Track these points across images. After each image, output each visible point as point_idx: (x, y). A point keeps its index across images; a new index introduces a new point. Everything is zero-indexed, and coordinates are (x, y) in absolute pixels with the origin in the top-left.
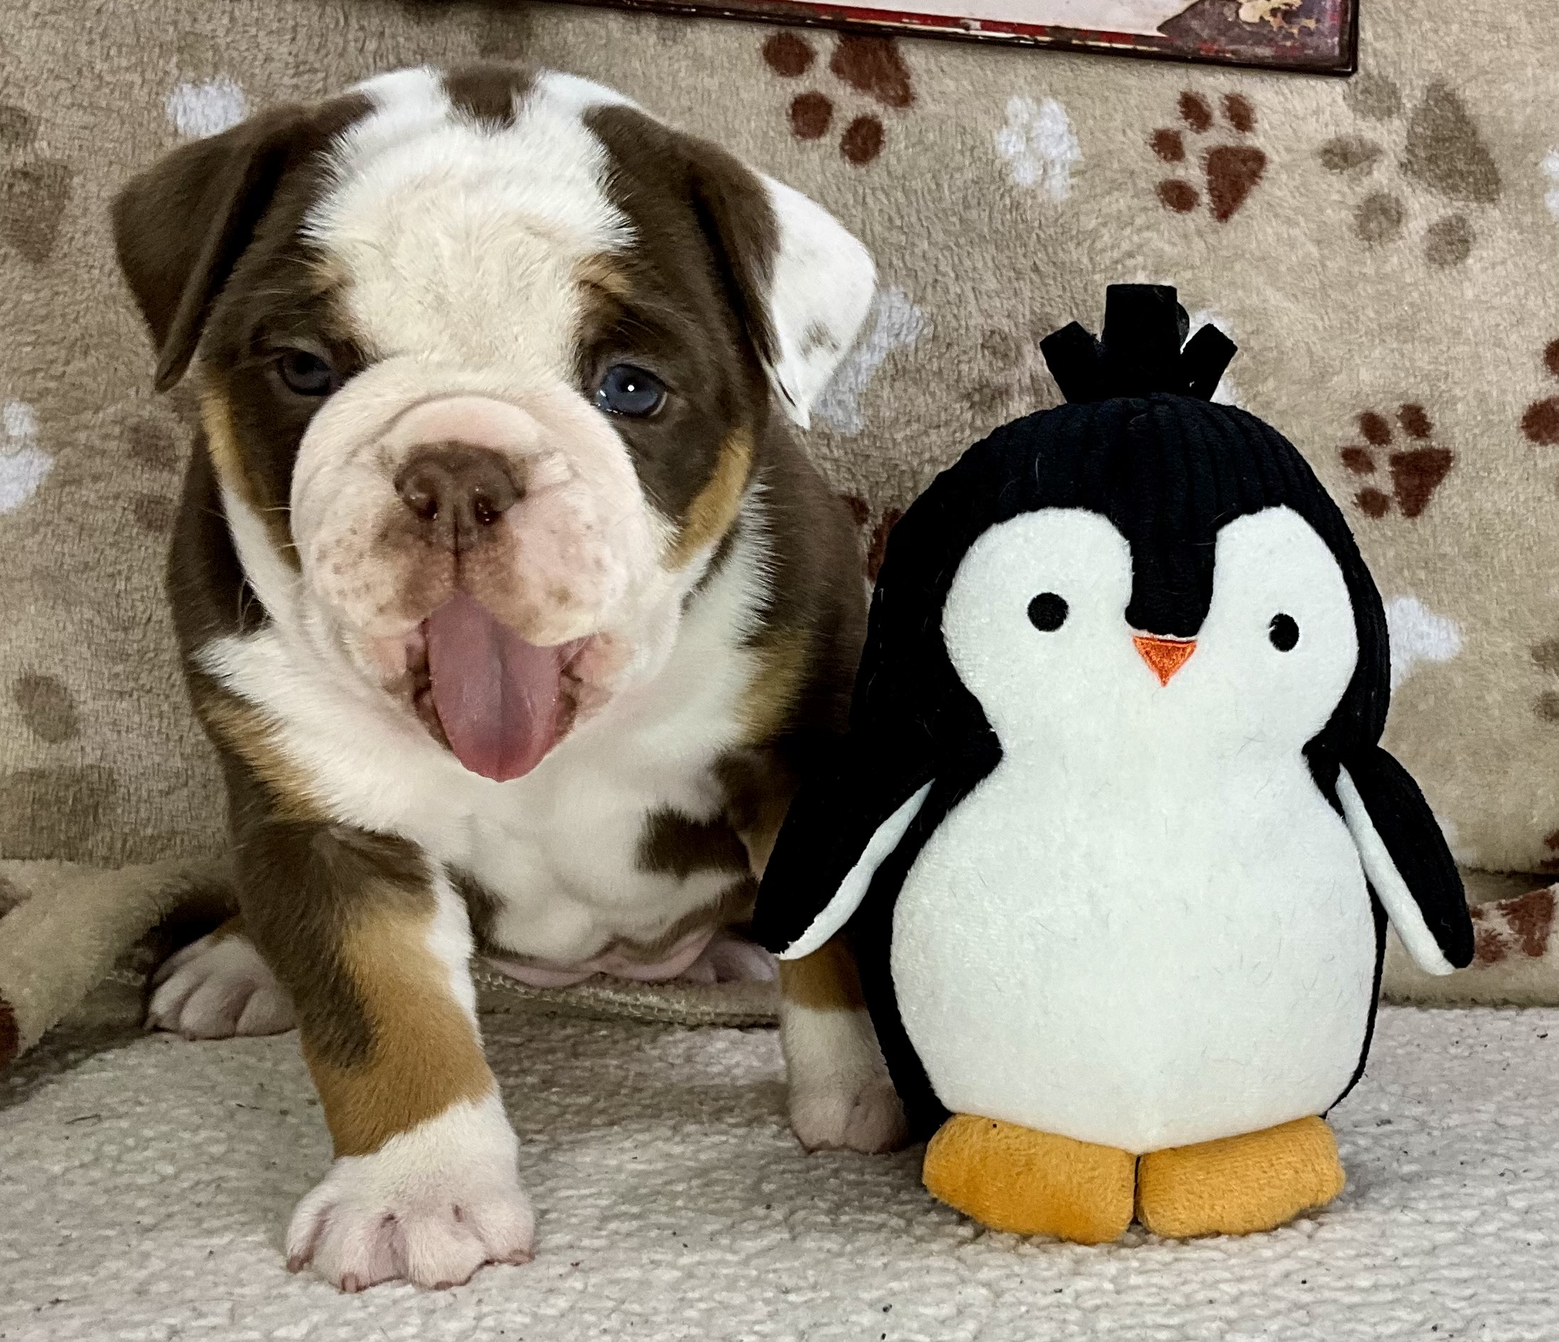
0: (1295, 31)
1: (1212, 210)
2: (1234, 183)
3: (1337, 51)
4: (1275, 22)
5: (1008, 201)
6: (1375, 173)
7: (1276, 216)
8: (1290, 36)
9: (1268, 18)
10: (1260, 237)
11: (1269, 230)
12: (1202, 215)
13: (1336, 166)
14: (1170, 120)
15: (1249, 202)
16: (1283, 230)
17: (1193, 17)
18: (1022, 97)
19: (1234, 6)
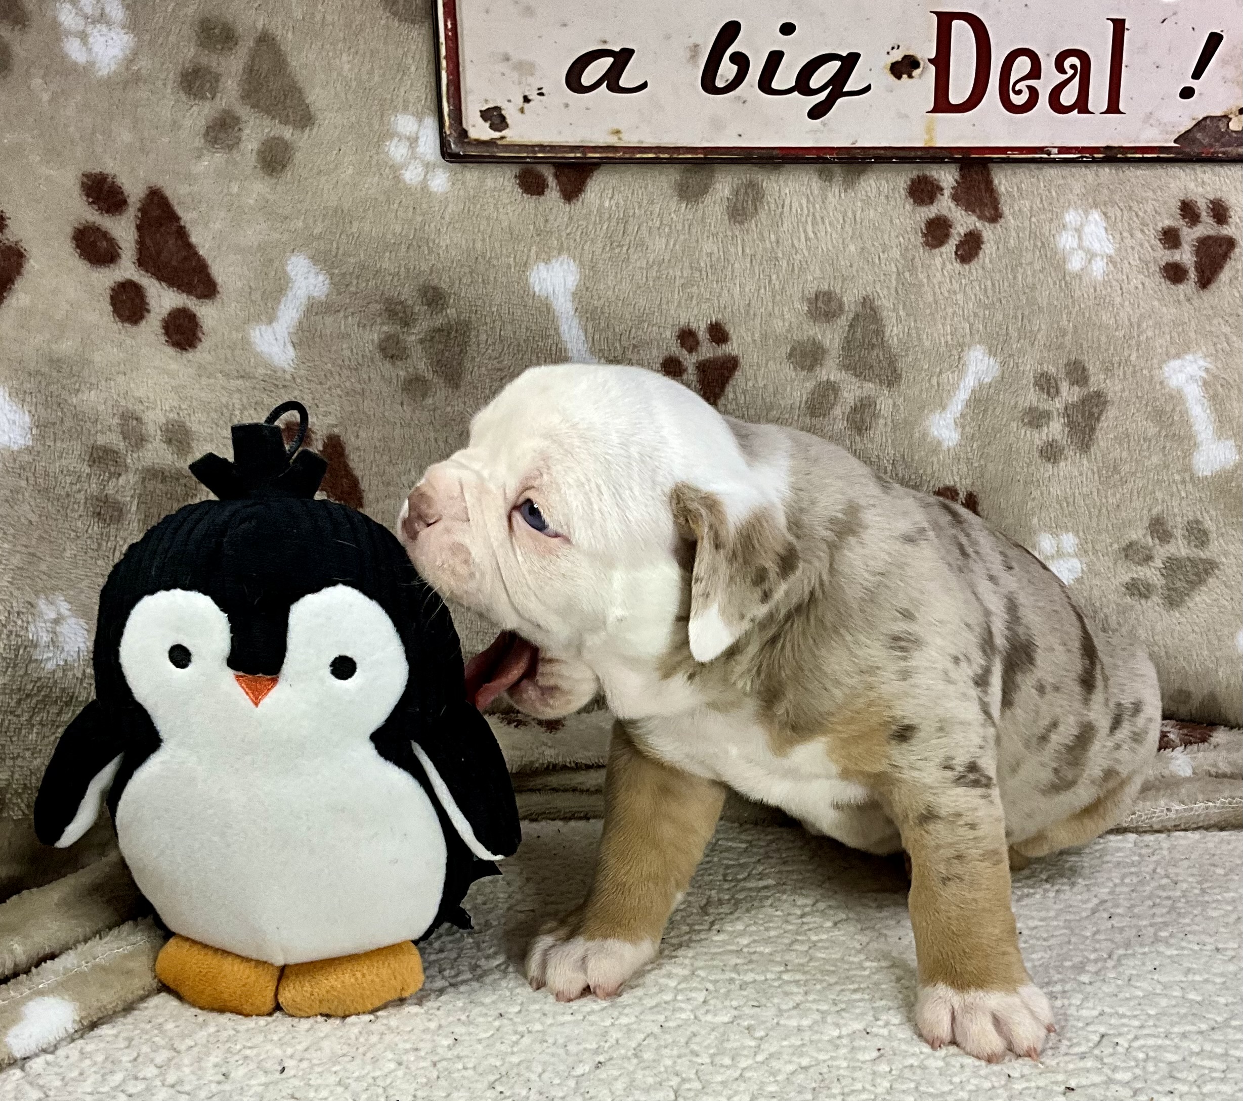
1: (1196, 282)
2: (1213, 263)
12: (1189, 286)
14: (1173, 221)
15: (1222, 275)
17: (1199, 131)
18: (1075, 210)
19: (1225, 121)
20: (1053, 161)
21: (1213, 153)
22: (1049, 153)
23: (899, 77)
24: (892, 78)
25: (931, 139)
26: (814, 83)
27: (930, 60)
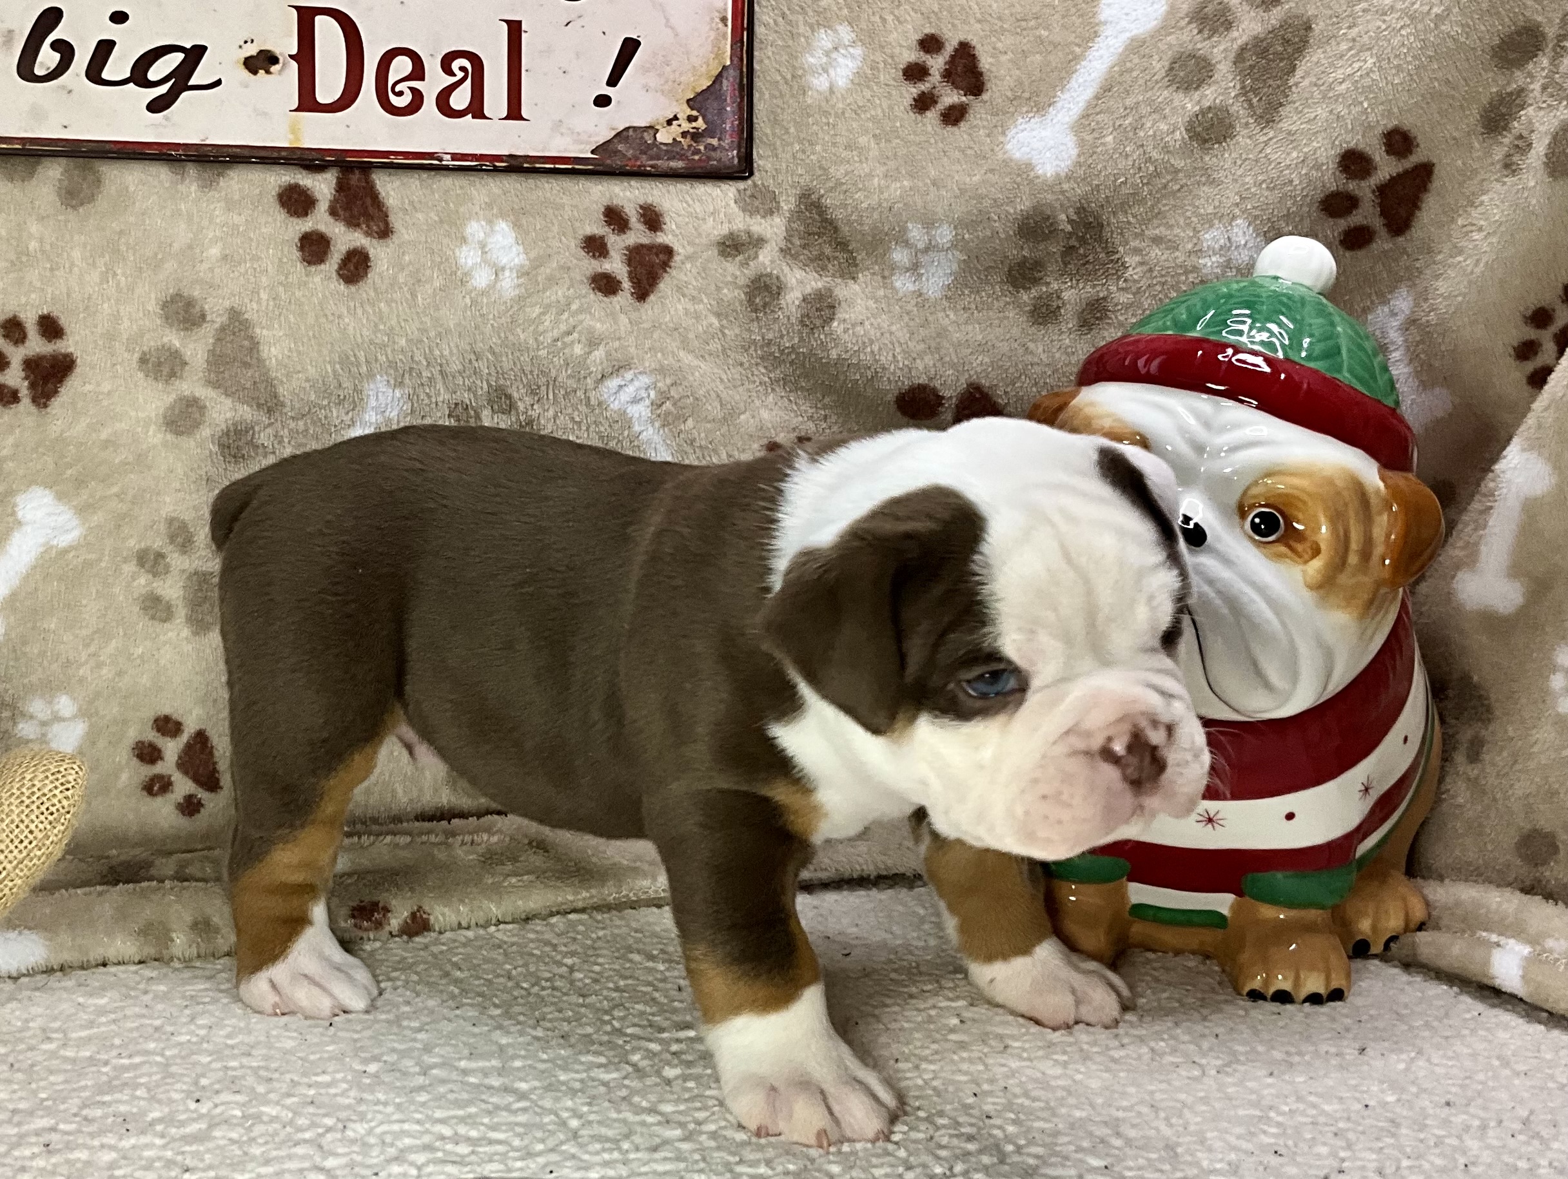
0: (702, 148)
1: (632, 294)
2: (650, 273)
3: (736, 161)
4: (685, 142)
5: (468, 300)
6: (761, 258)
7: (684, 296)
8: (698, 152)
9: (679, 139)
10: (672, 312)
11: (680, 307)
12: (624, 297)
13: (729, 255)
14: (596, 227)
15: (662, 286)
16: (690, 307)
17: (620, 142)
18: (478, 221)
19: (652, 132)
20: (447, 168)
21: (640, 166)
22: (441, 160)
23: (255, 73)
24: (246, 74)
25: (297, 139)
26: (154, 74)
27: (291, 56)
